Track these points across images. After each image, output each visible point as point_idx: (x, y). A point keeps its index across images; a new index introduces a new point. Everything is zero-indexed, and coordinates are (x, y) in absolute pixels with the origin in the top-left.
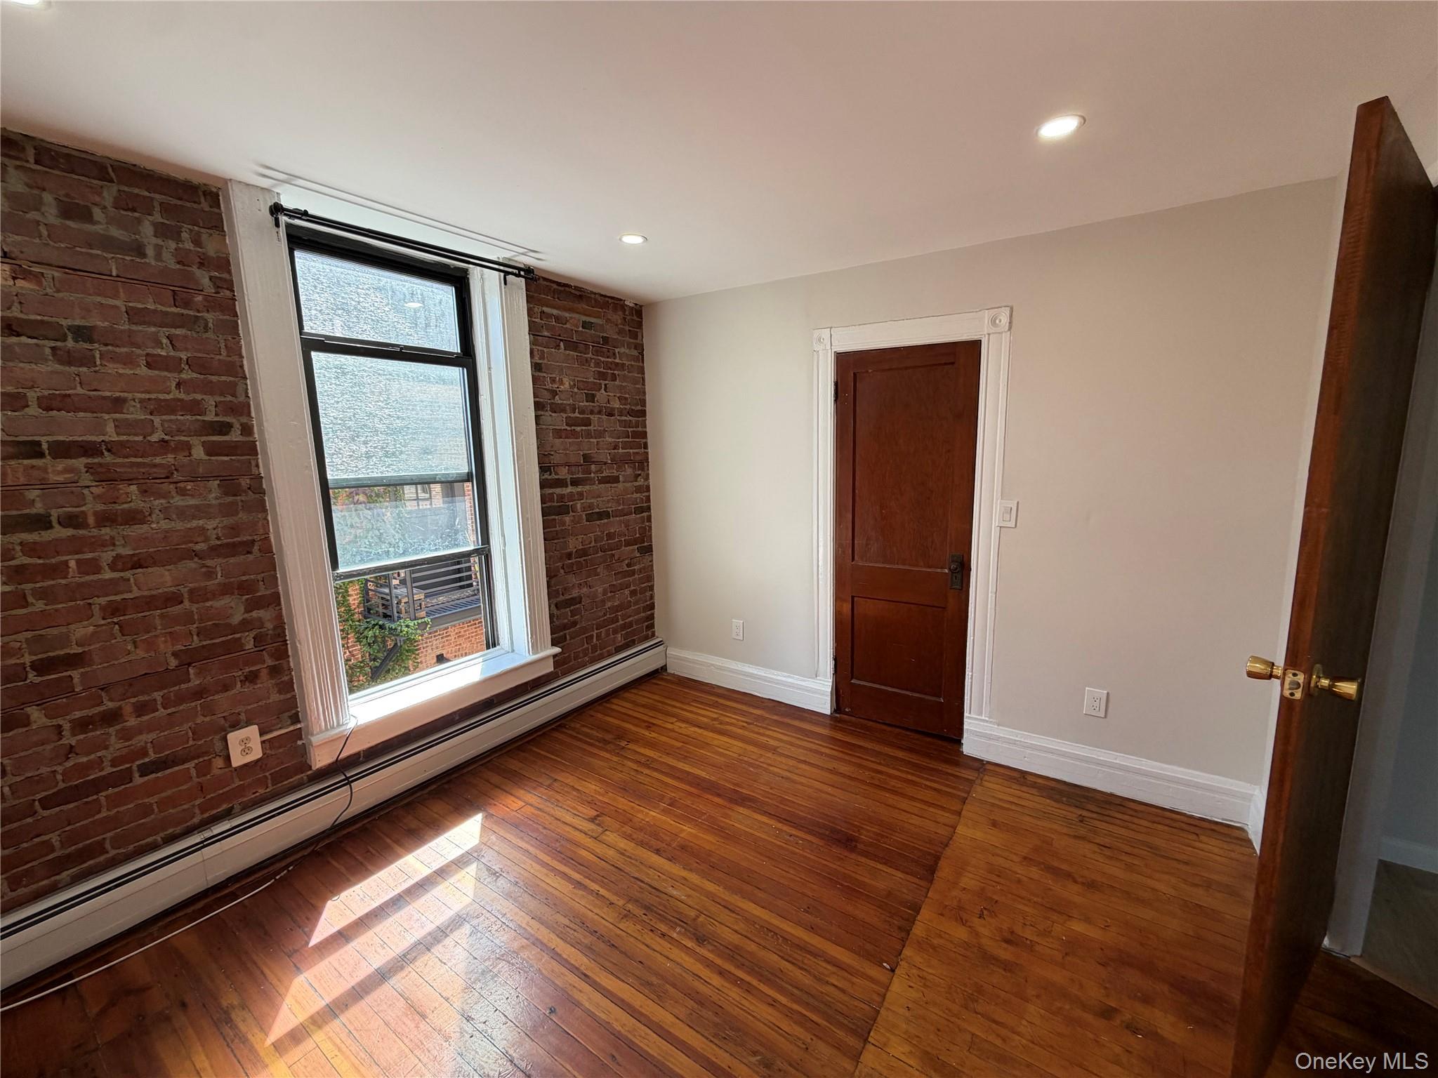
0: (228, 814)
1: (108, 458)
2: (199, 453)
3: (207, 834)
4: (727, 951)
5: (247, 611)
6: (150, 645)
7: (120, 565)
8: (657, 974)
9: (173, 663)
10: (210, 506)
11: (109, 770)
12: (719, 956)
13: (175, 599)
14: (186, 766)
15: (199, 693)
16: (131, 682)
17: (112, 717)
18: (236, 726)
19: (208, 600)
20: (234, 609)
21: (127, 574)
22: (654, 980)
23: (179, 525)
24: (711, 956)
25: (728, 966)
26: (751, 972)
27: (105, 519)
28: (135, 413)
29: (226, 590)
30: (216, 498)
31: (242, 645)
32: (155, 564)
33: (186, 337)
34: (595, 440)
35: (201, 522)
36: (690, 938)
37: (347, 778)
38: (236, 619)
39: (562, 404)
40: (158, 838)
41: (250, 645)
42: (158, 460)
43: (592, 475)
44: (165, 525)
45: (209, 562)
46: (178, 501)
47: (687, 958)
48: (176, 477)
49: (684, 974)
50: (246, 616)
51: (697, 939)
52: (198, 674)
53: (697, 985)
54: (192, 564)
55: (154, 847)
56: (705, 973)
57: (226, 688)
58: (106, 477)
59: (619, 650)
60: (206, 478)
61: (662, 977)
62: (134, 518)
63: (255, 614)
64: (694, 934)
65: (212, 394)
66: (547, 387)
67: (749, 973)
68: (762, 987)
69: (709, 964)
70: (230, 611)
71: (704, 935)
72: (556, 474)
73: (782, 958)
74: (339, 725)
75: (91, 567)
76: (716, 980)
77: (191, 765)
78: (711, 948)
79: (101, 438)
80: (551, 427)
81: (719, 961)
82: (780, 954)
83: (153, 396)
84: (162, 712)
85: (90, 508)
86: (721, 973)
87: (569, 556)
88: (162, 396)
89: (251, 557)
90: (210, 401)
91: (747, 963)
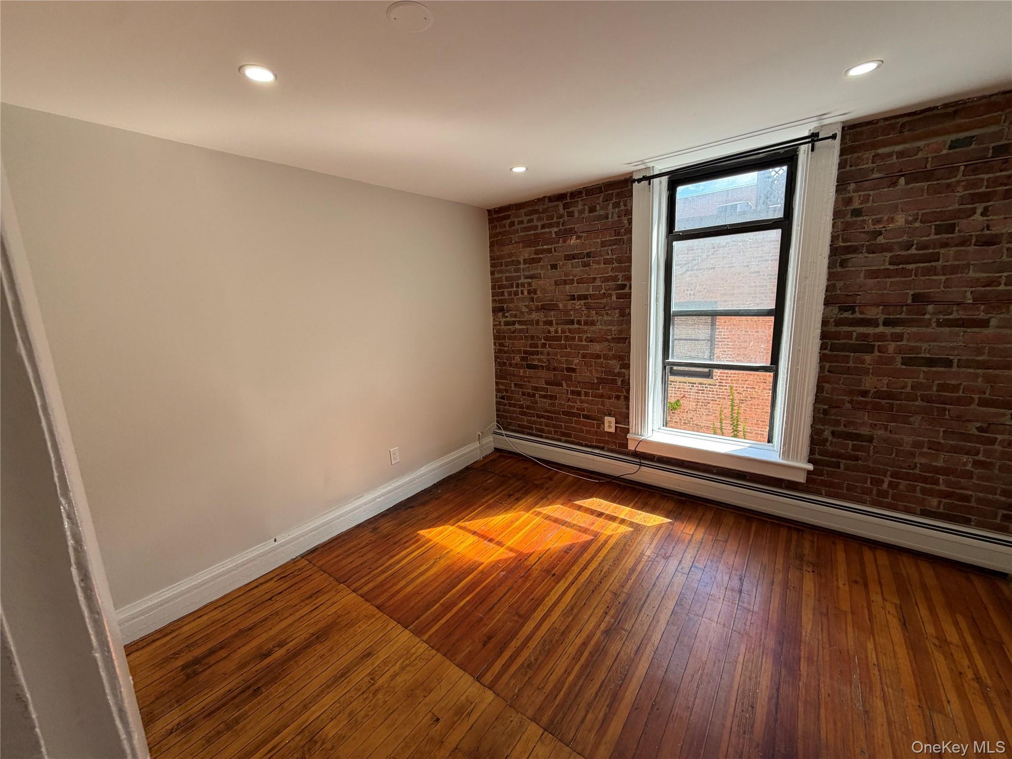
0: (602, 449)
1: (590, 301)
2: (614, 298)
3: (593, 451)
4: (602, 647)
5: (620, 368)
6: (591, 372)
7: (587, 340)
8: (579, 611)
9: (596, 381)
10: (614, 320)
11: (576, 411)
12: (597, 642)
13: (598, 357)
14: (594, 422)
15: (601, 396)
16: (585, 383)
17: (579, 394)
18: (610, 415)
19: (608, 360)
20: (615, 365)
21: (589, 344)
22: (575, 611)
23: (604, 328)
24: (596, 638)
25: (589, 648)
26: (588, 661)
27: (586, 323)
28: (598, 283)
29: (614, 357)
30: (617, 317)
31: (617, 382)
32: (596, 342)
33: (616, 248)
34: (943, 278)
35: (611, 327)
36: (606, 627)
37: (640, 462)
38: (617, 371)
39: (887, 243)
40: (584, 443)
41: (619, 383)
42: (602, 301)
43: (927, 316)
44: (600, 327)
45: (611, 344)
46: (606, 318)
47: (592, 625)
48: (607, 308)
49: (580, 625)
50: (620, 370)
51: (607, 631)
52: (602, 388)
53: (573, 633)
54: (606, 344)
55: (581, 445)
56: (584, 635)
57: (609, 398)
58: (588, 308)
59: (925, 513)
60: (614, 309)
61: (576, 615)
62: (593, 323)
63: (623, 370)
64: (610, 629)
65: (621, 272)
66: (866, 229)
67: (587, 659)
68: (577, 668)
69: (589, 638)
70: (615, 367)
71: (611, 634)
72: (861, 313)
73: (603, 682)
74: (641, 435)
75: (580, 339)
76: (579, 641)
77: (595, 422)
78: (602, 639)
79: (588, 293)
80: (863, 269)
81: (593, 643)
82: (606, 681)
83: (603, 275)
84: (590, 398)
85: (583, 318)
86: (585, 644)
87: (864, 393)
88: (606, 275)
89: (625, 345)
90: (620, 275)
91: (594, 659)
